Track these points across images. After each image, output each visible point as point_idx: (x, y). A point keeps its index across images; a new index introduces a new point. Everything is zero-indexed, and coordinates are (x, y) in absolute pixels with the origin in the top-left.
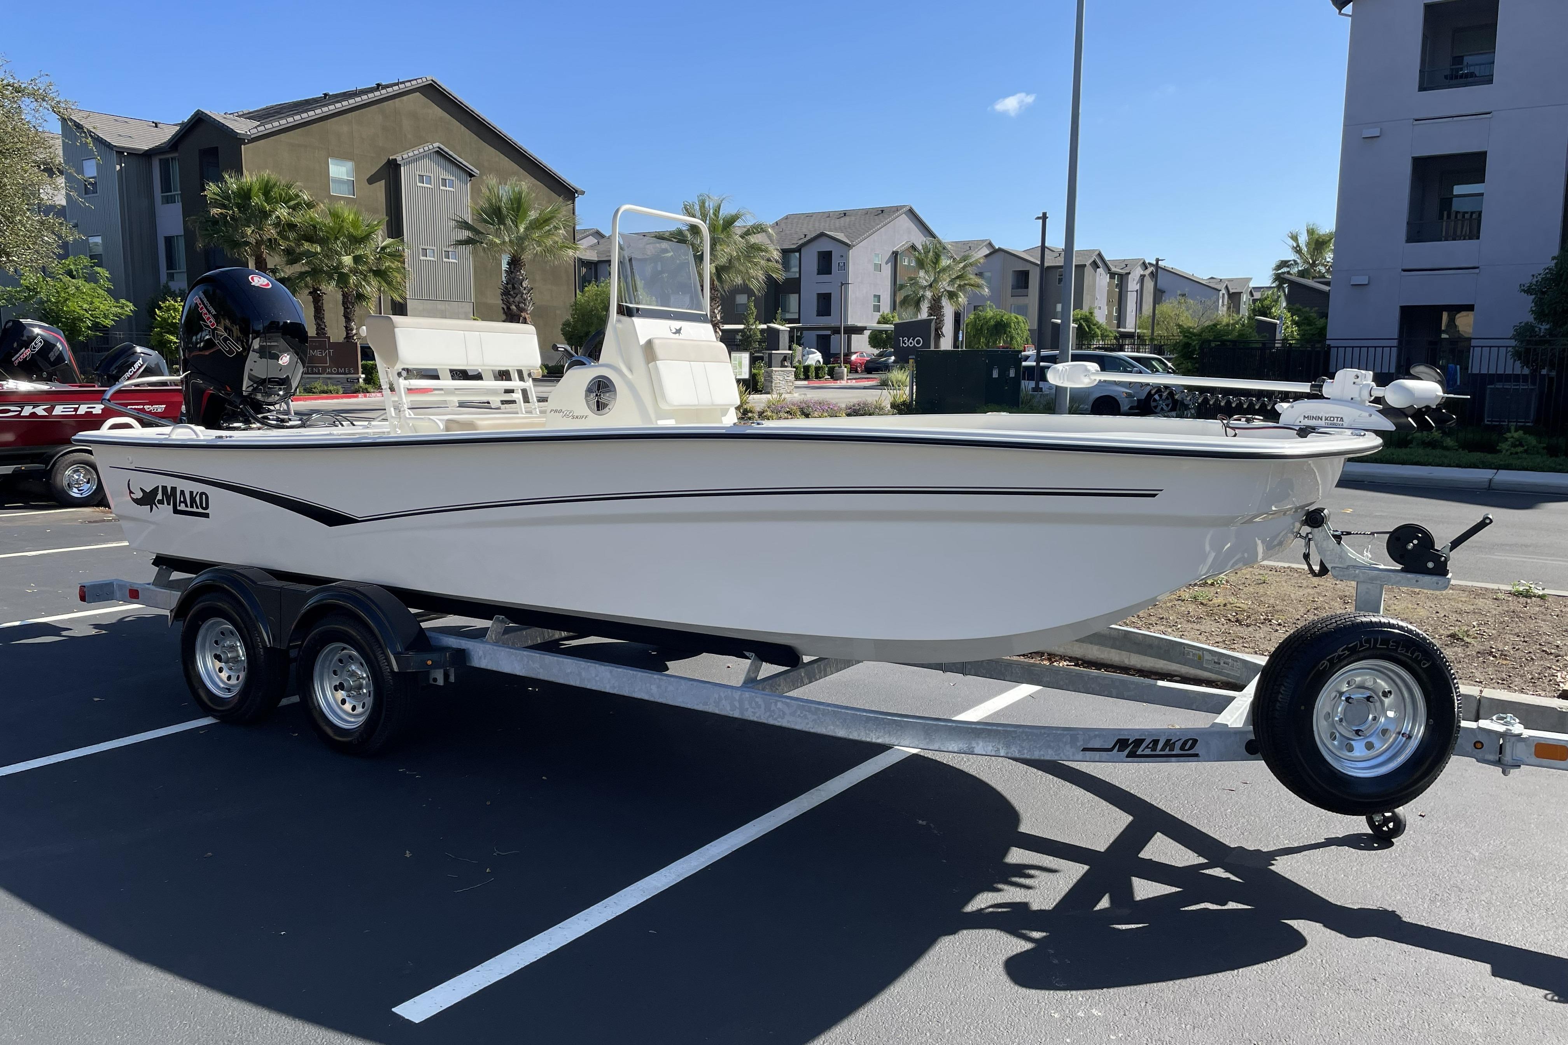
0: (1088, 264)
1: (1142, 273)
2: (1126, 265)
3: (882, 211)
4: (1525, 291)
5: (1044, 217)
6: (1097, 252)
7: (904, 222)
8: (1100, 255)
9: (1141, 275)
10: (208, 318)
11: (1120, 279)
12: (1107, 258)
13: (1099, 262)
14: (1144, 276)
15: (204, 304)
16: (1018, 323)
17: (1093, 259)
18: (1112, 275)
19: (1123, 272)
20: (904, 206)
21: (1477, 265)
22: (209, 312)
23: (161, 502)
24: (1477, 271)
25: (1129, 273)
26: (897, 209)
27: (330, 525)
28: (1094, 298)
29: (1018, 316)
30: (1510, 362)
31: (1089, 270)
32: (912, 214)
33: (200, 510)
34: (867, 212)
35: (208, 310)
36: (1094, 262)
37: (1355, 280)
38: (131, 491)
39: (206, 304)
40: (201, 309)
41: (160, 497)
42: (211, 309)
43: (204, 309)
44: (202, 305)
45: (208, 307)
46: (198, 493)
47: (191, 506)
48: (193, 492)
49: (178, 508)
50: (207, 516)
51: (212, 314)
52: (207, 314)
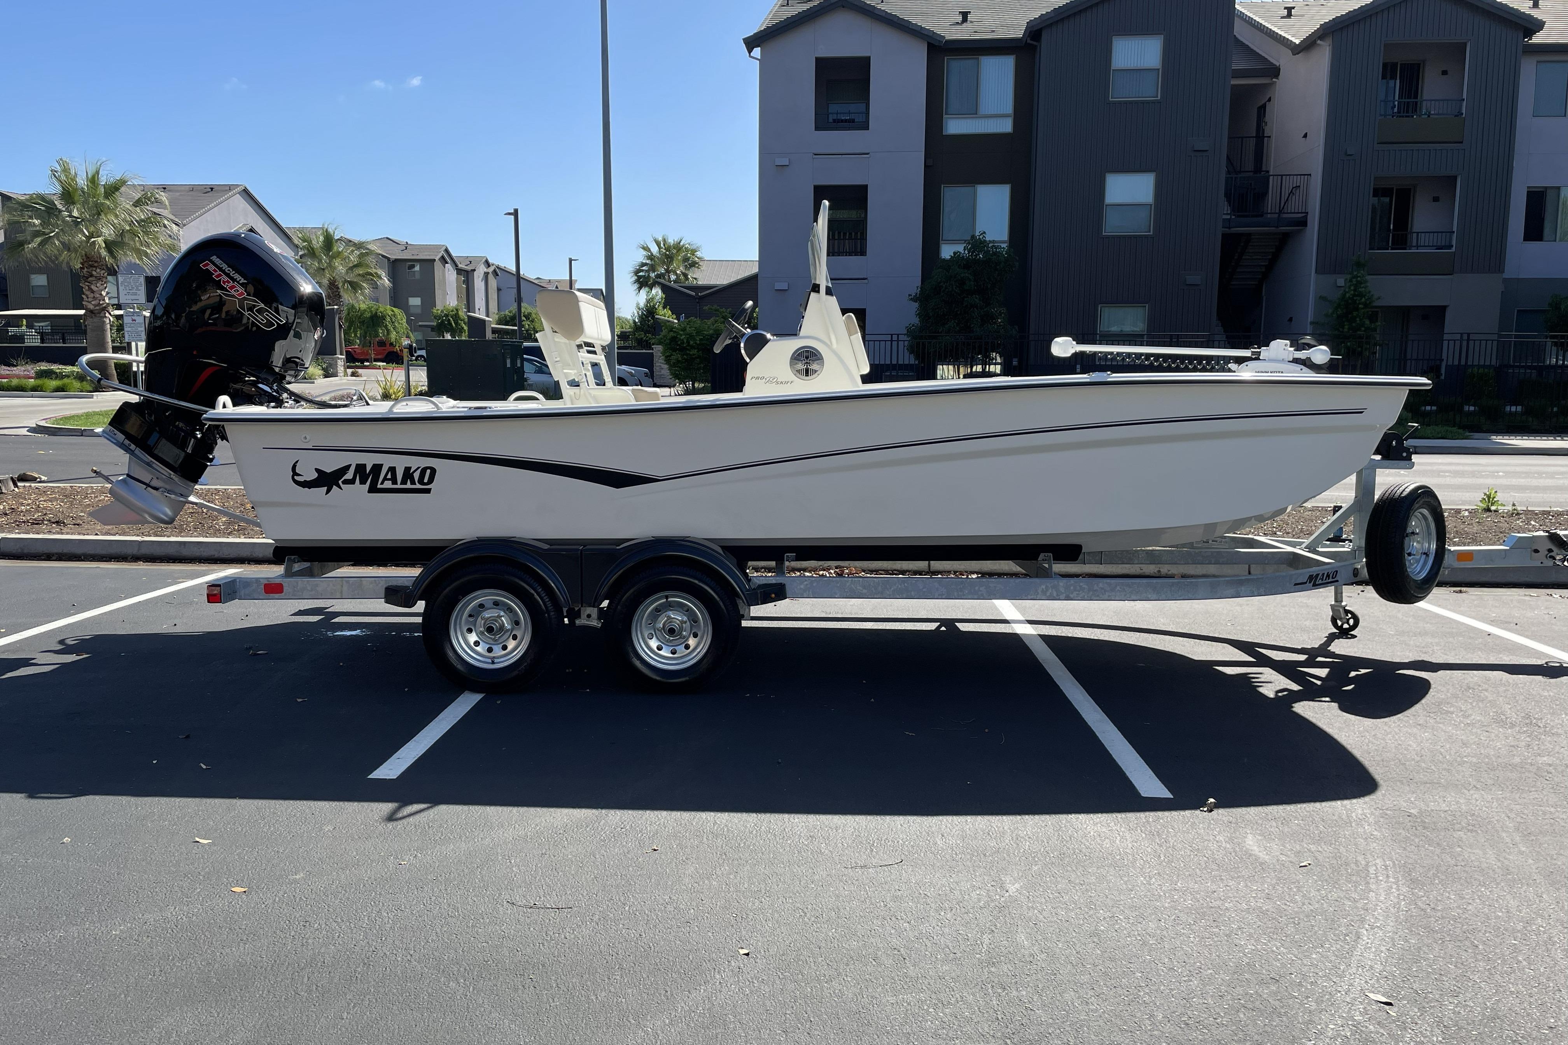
0: (437, 258)
1: (485, 270)
2: (471, 262)
3: (212, 189)
4: (911, 299)
5: (516, 213)
6: (444, 248)
7: (239, 202)
8: (447, 251)
9: (485, 273)
10: (232, 287)
11: (466, 275)
12: (454, 254)
13: (447, 258)
14: (488, 273)
15: (221, 269)
16: (394, 315)
17: (440, 255)
18: (459, 271)
19: (469, 268)
20: (238, 186)
21: (865, 277)
22: (234, 280)
23: (352, 482)
24: (866, 281)
25: (475, 270)
26: (230, 188)
27: (617, 487)
28: (445, 294)
29: (394, 309)
30: (907, 354)
31: (438, 265)
32: (246, 194)
33: (418, 486)
34: (193, 188)
35: (228, 275)
36: (443, 257)
37: (779, 286)
38: (295, 473)
39: (226, 270)
40: (218, 276)
41: (349, 475)
42: (237, 276)
43: (224, 276)
44: (219, 272)
45: (231, 274)
46: (419, 468)
47: (404, 482)
48: (410, 468)
49: (379, 486)
50: (428, 491)
51: (238, 282)
52: (229, 282)
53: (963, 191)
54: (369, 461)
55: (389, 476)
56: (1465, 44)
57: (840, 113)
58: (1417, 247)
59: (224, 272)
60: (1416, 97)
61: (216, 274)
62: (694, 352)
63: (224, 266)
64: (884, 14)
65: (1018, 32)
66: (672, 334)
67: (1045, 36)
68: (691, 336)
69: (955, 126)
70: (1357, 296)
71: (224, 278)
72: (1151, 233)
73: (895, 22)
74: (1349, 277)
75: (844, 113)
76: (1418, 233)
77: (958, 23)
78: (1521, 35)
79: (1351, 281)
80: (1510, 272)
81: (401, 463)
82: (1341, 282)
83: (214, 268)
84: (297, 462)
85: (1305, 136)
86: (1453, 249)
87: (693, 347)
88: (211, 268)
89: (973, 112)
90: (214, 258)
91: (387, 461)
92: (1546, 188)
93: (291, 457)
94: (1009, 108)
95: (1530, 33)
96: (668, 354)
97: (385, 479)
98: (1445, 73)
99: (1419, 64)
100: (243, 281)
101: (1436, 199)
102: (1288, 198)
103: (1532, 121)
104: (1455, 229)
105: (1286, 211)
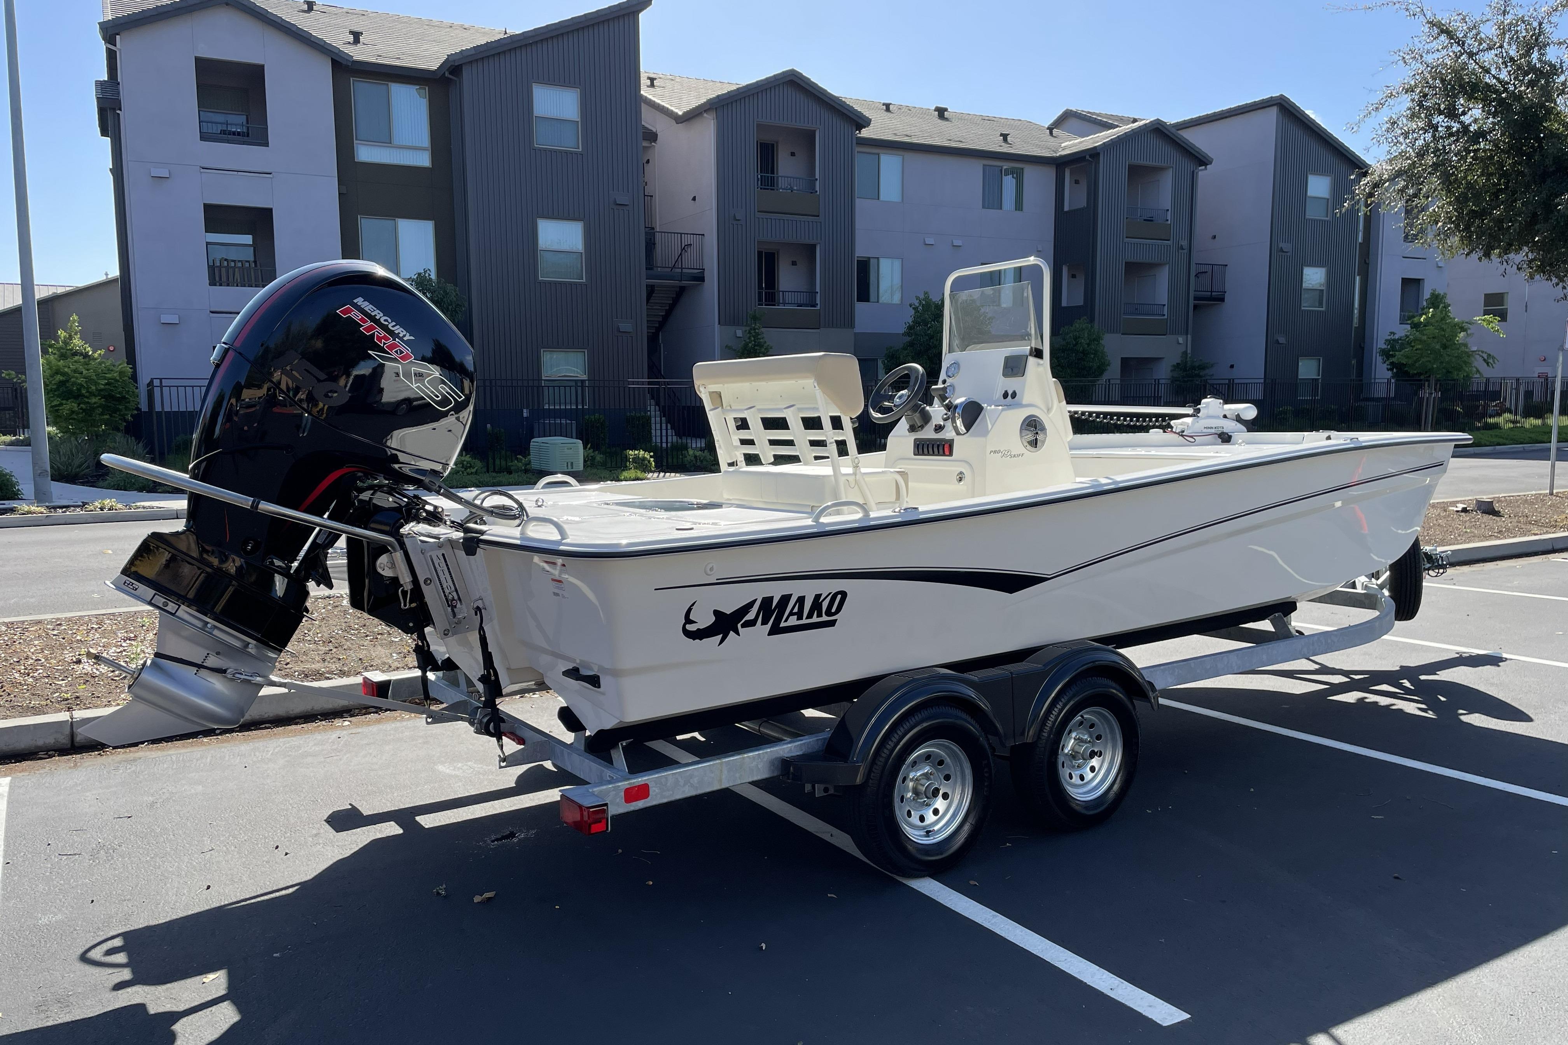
10: (392, 347)
15: (373, 319)
22: (394, 335)
23: (751, 623)
33: (824, 618)
35: (385, 328)
37: (165, 319)
38: (688, 621)
39: (382, 320)
40: (369, 329)
41: (751, 616)
42: (398, 330)
43: (379, 329)
44: (369, 323)
45: (390, 326)
46: (830, 593)
47: (810, 616)
48: (820, 595)
49: (783, 624)
50: (832, 623)
51: (401, 339)
52: (387, 339)
53: (384, 224)
54: (776, 591)
55: (796, 610)
56: (814, 131)
57: (231, 124)
58: (784, 304)
59: (377, 322)
60: (773, 172)
61: (366, 325)
62: (94, 400)
63: (378, 314)
64: (279, 21)
65: (433, 65)
66: (59, 378)
67: (466, 73)
68: (89, 380)
69: (366, 154)
70: (757, 346)
71: (379, 332)
72: (584, 280)
73: (293, 31)
74: (748, 328)
75: (236, 125)
76: (783, 292)
77: (349, 43)
78: (854, 129)
79: (749, 333)
80: (858, 329)
81: (808, 590)
82: (739, 333)
83: (361, 316)
84: (693, 605)
85: (694, 199)
86: (818, 307)
87: (92, 394)
88: (356, 315)
89: (386, 140)
90: (359, 301)
91: (796, 589)
92: (869, 258)
93: (685, 598)
94: (425, 140)
95: (860, 127)
96: (55, 403)
97: (791, 614)
98: (793, 154)
99: (773, 145)
100: (408, 337)
101: (794, 263)
102: (681, 254)
103: (858, 202)
104: (818, 290)
105: (680, 266)
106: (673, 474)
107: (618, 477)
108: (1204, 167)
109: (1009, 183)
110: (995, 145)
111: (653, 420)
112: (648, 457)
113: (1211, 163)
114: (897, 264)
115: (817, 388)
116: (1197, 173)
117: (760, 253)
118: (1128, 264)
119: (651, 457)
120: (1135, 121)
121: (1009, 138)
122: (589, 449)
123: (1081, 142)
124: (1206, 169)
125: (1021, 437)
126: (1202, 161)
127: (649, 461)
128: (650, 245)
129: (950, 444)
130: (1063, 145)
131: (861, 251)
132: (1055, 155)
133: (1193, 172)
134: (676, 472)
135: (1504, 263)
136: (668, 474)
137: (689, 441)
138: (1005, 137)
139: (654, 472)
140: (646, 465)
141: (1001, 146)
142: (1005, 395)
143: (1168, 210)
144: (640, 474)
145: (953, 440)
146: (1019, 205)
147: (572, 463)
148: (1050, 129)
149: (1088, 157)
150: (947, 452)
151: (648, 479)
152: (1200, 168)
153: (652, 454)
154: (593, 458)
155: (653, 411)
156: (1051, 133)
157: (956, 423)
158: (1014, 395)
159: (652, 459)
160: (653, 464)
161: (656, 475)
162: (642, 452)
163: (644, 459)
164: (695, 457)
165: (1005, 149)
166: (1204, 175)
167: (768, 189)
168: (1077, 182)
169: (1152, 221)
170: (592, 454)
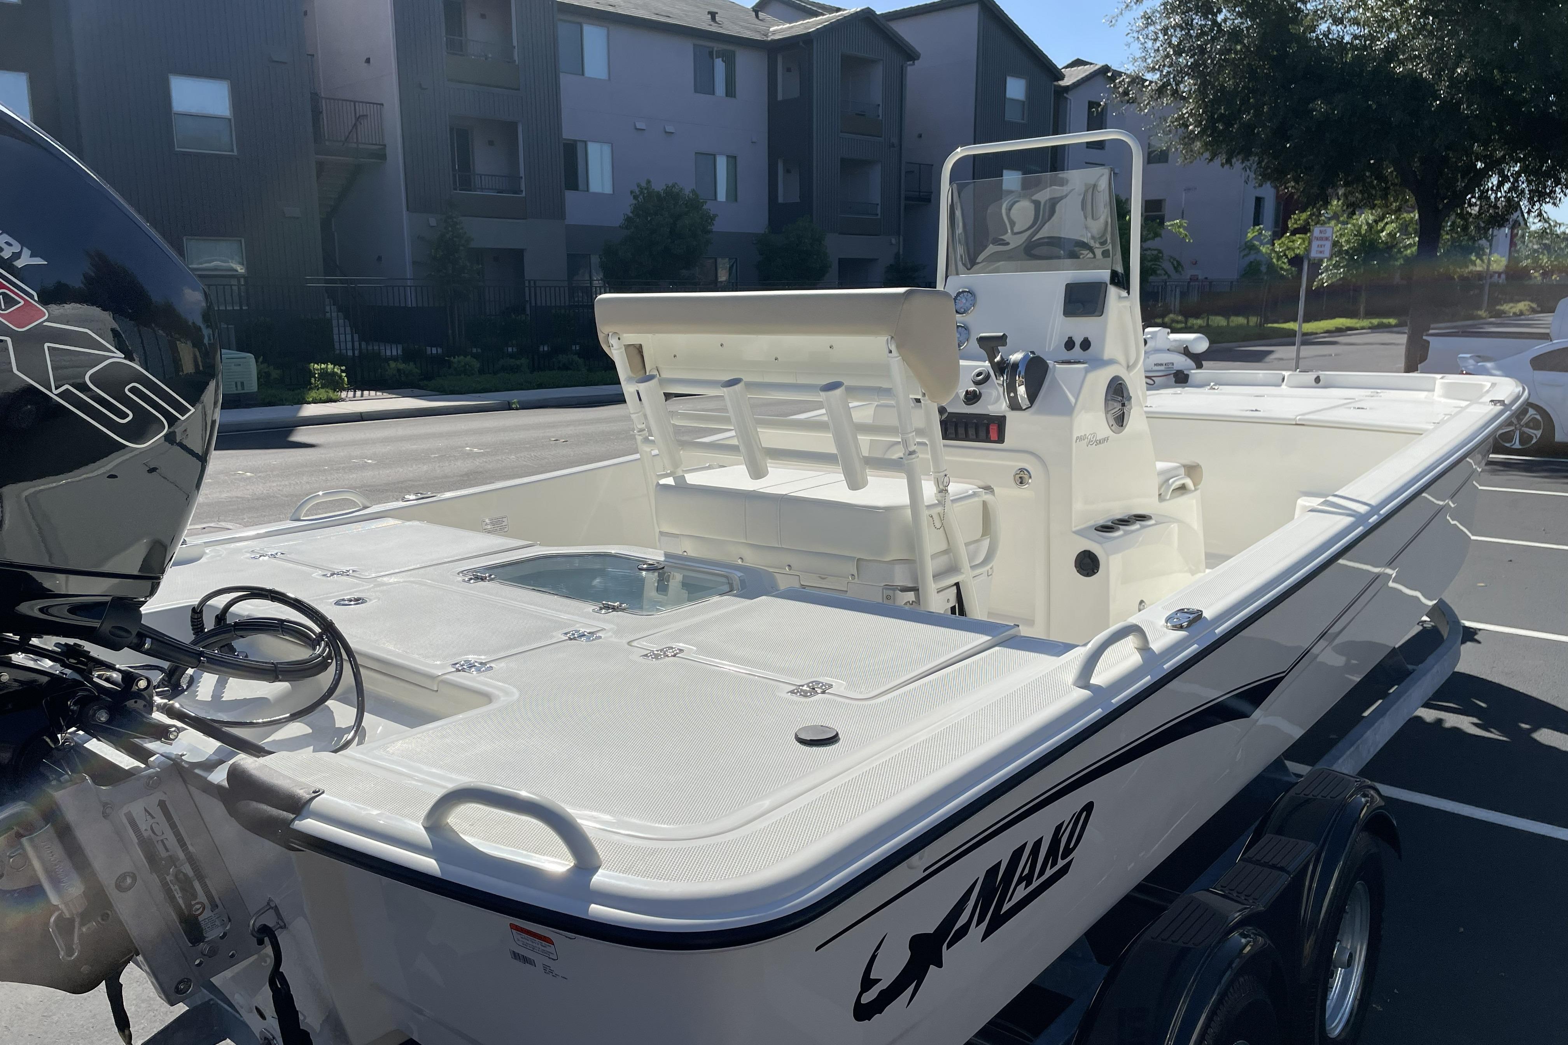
33: (1059, 865)
58: (481, 189)
60: (461, 36)
72: (235, 153)
74: (442, 217)
76: (480, 175)
79: (443, 221)
80: (569, 221)
82: (433, 222)
85: (368, 61)
86: (523, 194)
92: (576, 141)
98: (483, 16)
99: (459, 4)
101: (491, 143)
102: (355, 124)
103: (562, 75)
104: (522, 174)
105: (355, 141)
106: (373, 393)
107: (304, 399)
108: (911, 62)
109: (720, 66)
110: (704, 23)
111: (334, 323)
112: (339, 372)
113: (918, 58)
114: (607, 149)
115: (895, 353)
116: (906, 67)
117: (451, 130)
118: (843, 160)
119: (342, 371)
120: (838, 10)
121: (717, 19)
122: (262, 363)
123: (789, 28)
124: (914, 64)
125: (1107, 412)
126: (911, 55)
127: (341, 377)
128: (316, 113)
129: (1000, 422)
130: (771, 29)
131: (568, 133)
132: (765, 38)
133: (902, 66)
134: (376, 389)
135: (1248, 170)
136: (366, 393)
137: (382, 348)
138: (713, 15)
139: (348, 390)
140: (337, 382)
141: (711, 25)
142: (1070, 344)
143: (879, 105)
144: (332, 395)
145: (1004, 417)
146: (730, 92)
147: (242, 383)
148: (756, 10)
149: (801, 44)
150: (994, 435)
151: (343, 400)
152: (908, 63)
153: (343, 368)
154: (268, 375)
155: (332, 312)
156: (757, 16)
157: (1015, 392)
158: (1086, 344)
159: (344, 374)
160: (346, 379)
161: (351, 394)
162: (330, 366)
163: (334, 374)
164: (399, 370)
165: (714, 28)
166: (912, 71)
167: (456, 54)
168: (789, 70)
169: (863, 115)
170: (267, 370)
